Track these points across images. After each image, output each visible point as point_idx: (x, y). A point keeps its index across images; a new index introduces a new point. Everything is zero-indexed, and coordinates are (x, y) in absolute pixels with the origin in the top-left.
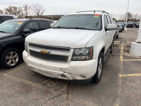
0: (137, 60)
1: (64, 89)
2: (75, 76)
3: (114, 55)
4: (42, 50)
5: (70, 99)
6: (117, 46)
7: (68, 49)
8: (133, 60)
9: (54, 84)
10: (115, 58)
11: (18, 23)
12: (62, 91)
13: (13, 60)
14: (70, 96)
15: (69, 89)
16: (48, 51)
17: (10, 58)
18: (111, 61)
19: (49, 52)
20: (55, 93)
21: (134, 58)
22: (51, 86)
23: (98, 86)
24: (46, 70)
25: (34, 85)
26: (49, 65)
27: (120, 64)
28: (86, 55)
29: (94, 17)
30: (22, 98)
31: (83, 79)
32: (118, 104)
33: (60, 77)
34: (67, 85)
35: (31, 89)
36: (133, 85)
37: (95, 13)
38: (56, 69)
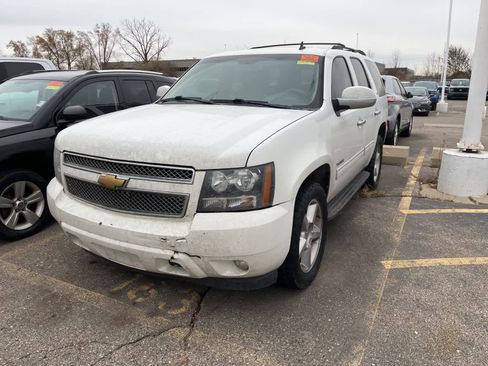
0: (458, 211)
1: (183, 310)
2: (211, 263)
3: (381, 192)
4: (104, 174)
5: (194, 345)
6: (398, 162)
7: (184, 174)
8: (443, 211)
9: (152, 291)
10: (383, 204)
11: (49, 87)
12: (174, 318)
13: (26, 212)
14: (198, 333)
15: (198, 309)
16: (122, 178)
17: (14, 204)
18: (367, 216)
19: (126, 182)
20: (148, 324)
21: (450, 204)
22: (140, 300)
23: (302, 299)
24: (117, 243)
25: (83, 295)
26: (124, 228)
27: (397, 225)
28: (248, 193)
29: (299, 63)
30: (32, 341)
31: (242, 274)
32: (355, 363)
33: (164, 269)
34: (195, 297)
35: (67, 309)
36: (425, 295)
37: (304, 52)
38: (146, 239)
